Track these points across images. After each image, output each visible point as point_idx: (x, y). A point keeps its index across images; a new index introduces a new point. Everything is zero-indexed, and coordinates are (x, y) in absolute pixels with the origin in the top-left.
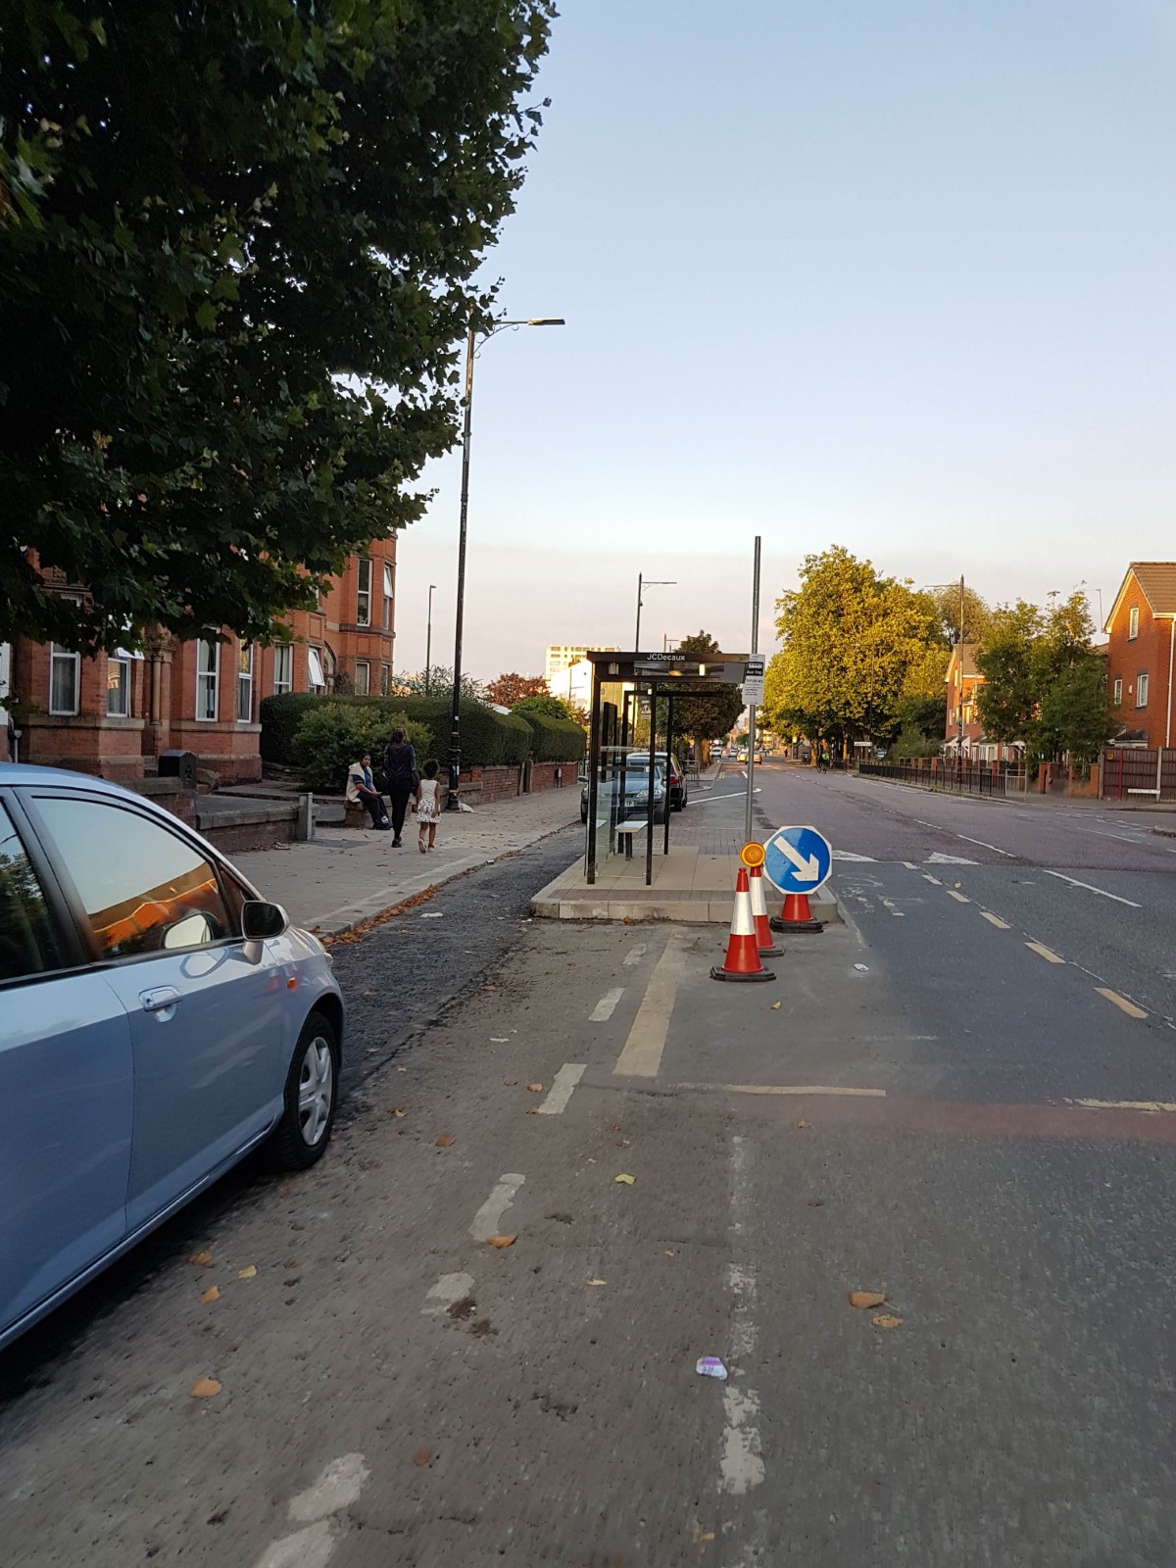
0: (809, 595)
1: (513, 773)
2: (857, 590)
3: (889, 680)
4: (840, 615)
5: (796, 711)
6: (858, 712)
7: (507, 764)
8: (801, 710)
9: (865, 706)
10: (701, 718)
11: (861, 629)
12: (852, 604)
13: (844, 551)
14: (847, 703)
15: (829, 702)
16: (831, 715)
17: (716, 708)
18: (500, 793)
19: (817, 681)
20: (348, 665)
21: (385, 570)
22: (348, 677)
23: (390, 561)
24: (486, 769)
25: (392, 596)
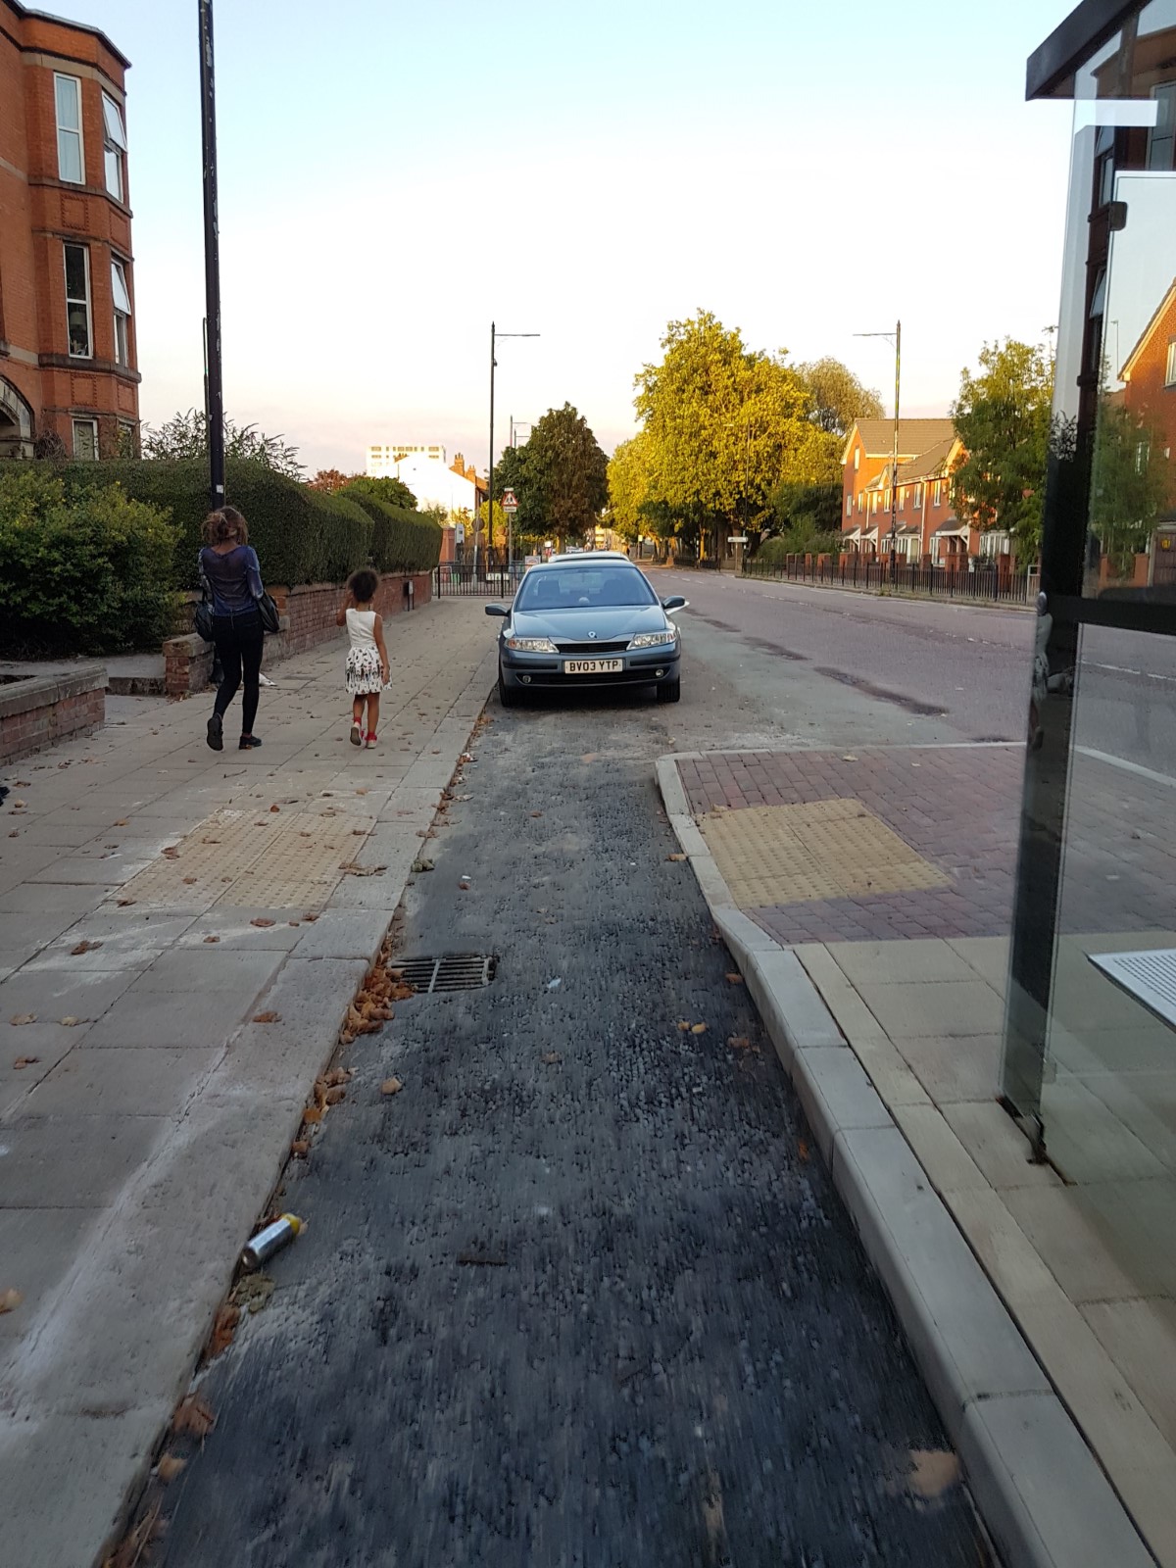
0: (672, 369)
2: (726, 362)
3: (763, 467)
4: (707, 393)
5: (660, 503)
6: (728, 503)
7: (333, 579)
8: (665, 502)
9: (737, 497)
10: (569, 512)
11: (731, 408)
12: (721, 378)
13: (711, 317)
14: (717, 494)
15: (697, 493)
16: (699, 507)
17: (586, 499)
19: (684, 469)
20: (58, 422)
21: (113, 266)
22: (57, 442)
23: (122, 252)
24: (293, 592)
25: (129, 313)
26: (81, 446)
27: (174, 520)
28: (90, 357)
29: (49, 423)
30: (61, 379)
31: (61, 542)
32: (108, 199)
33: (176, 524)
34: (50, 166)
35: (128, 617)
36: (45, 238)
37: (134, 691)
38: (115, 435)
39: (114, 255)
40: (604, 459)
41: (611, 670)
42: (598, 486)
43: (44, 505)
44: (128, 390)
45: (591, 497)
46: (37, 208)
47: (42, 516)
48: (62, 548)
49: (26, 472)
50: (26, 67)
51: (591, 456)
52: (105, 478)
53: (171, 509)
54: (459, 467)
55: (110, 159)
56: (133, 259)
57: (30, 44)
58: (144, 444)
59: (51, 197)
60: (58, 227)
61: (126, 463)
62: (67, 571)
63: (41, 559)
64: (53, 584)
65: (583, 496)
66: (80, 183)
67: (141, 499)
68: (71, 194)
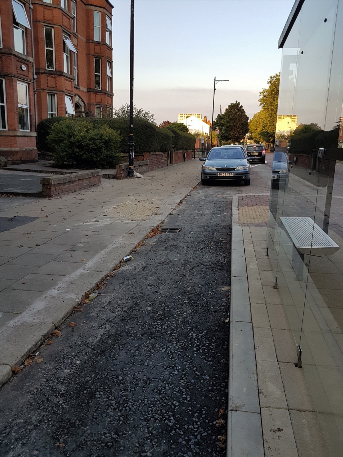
0: (270, 91)
1: (165, 155)
5: (266, 132)
7: (162, 151)
10: (236, 134)
17: (241, 131)
18: (159, 165)
20: (91, 107)
21: (107, 64)
22: (91, 113)
23: (110, 60)
24: (151, 154)
25: (111, 77)
26: (97, 114)
27: (120, 134)
28: (100, 89)
29: (89, 108)
30: (93, 95)
31: (92, 139)
32: (106, 45)
33: (121, 135)
34: (92, 37)
35: (108, 159)
36: (90, 57)
37: (109, 178)
38: (106, 111)
39: (108, 61)
40: (248, 118)
41: (230, 176)
42: (245, 127)
43: (88, 130)
44: (110, 98)
45: (243, 130)
46: (88, 48)
47: (87, 132)
48: (92, 141)
49: (84, 121)
50: (87, 10)
51: (243, 117)
52: (103, 122)
53: (119, 131)
54: (205, 120)
55: (108, 34)
56: (113, 62)
57: (88, 3)
58: (114, 113)
59: (92, 45)
60: (93, 53)
61: (109, 119)
62: (93, 146)
63: (87, 143)
64: (90, 150)
65: (240, 130)
66: (99, 41)
67: (112, 128)
68: (97, 44)
